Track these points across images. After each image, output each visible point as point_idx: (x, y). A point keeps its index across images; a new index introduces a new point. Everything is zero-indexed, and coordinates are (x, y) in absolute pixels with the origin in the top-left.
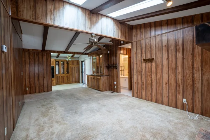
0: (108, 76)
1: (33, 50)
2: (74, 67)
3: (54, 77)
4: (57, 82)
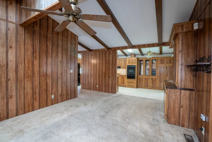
0: (190, 90)
1: (101, 49)
2: (164, 68)
3: (135, 78)
4: (139, 84)
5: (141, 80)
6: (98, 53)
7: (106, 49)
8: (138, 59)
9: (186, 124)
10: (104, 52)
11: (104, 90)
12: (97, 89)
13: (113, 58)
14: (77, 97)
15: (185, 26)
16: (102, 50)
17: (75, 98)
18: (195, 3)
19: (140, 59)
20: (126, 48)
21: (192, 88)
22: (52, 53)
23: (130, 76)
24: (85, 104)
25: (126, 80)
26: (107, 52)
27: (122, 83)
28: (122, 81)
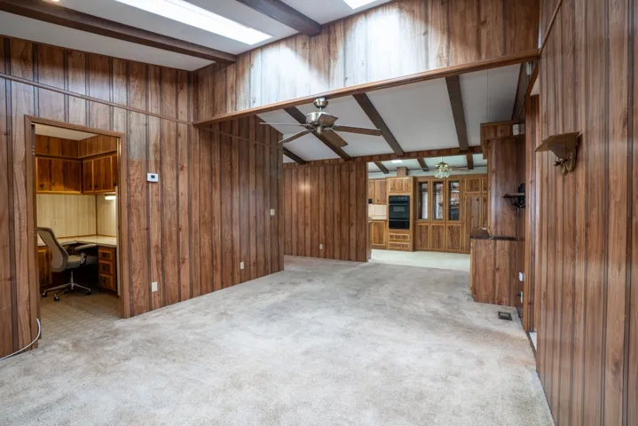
0: (511, 239)
2: (478, 200)
3: (408, 227)
4: (418, 243)
5: (424, 231)
6: (322, 169)
7: (342, 161)
8: (415, 179)
9: (505, 299)
10: (336, 167)
11: (337, 254)
12: (322, 254)
13: (357, 180)
14: (283, 269)
15: (499, 129)
16: (332, 163)
17: (279, 271)
18: (517, 79)
19: (420, 180)
20: (389, 157)
21: (514, 235)
22: (239, 175)
23: (397, 222)
24: (310, 281)
25: (388, 233)
26: (344, 167)
27: (377, 240)
28: (377, 236)
